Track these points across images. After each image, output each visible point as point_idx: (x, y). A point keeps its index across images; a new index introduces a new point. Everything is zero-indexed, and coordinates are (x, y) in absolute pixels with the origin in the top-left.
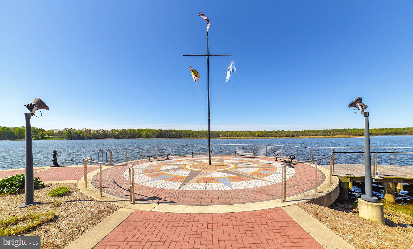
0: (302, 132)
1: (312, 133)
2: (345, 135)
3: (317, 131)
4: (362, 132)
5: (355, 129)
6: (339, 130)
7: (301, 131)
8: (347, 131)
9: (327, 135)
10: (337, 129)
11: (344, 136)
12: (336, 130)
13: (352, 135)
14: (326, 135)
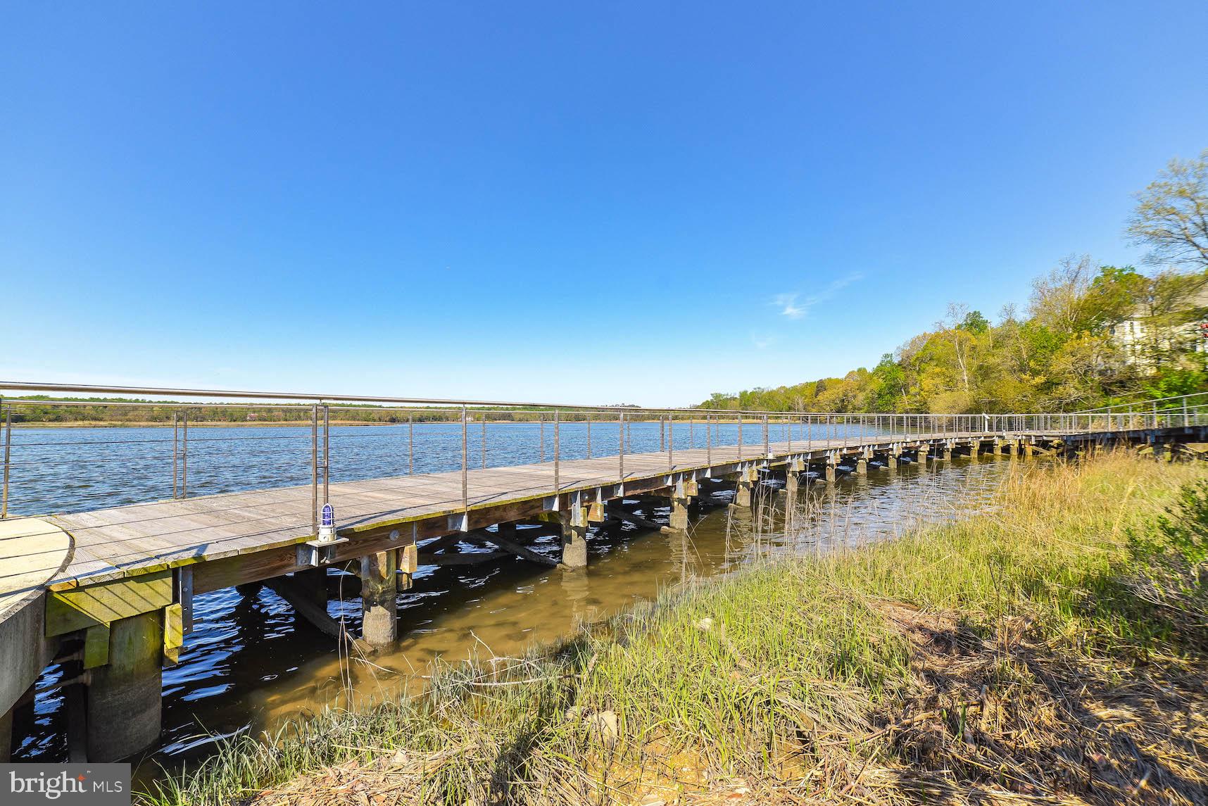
1: (253, 412)
2: (344, 420)
4: (378, 413)
8: (349, 411)
9: (298, 418)
11: (340, 422)
13: (358, 420)
14: (296, 420)
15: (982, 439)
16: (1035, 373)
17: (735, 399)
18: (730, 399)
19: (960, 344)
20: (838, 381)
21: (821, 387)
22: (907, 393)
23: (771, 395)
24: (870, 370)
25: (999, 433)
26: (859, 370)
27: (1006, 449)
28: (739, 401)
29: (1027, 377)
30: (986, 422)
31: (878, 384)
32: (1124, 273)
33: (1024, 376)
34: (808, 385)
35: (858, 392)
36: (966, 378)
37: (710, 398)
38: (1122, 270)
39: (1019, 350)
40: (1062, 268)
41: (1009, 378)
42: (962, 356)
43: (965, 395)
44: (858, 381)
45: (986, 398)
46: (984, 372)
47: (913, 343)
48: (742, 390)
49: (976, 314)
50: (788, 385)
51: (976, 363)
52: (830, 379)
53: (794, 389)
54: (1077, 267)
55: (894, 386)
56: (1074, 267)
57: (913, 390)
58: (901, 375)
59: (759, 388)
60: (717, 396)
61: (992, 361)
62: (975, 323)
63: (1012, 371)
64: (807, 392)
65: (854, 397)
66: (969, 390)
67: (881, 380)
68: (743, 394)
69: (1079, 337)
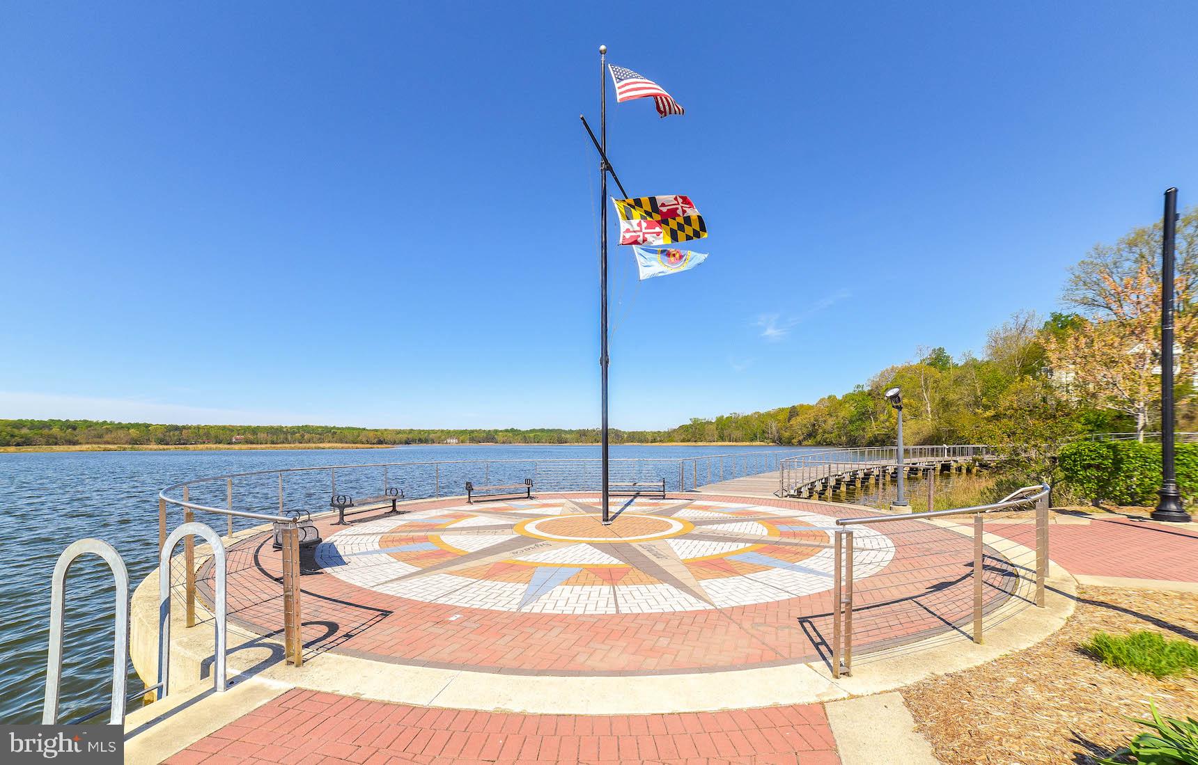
0: (201, 431)
1: (238, 434)
2: (332, 442)
3: (255, 430)
4: (365, 436)
5: (349, 428)
6: (313, 430)
7: (198, 428)
8: (335, 433)
9: (286, 441)
10: (306, 426)
12: (306, 429)
13: (346, 443)
14: (283, 443)
15: (943, 462)
16: (986, 408)
17: (711, 423)
18: (705, 423)
19: (926, 380)
20: (810, 407)
21: (793, 412)
22: (876, 419)
23: (747, 420)
24: (839, 397)
25: (954, 458)
26: (830, 397)
27: (959, 469)
28: (715, 425)
29: (980, 411)
30: (946, 451)
31: (849, 411)
32: (1069, 318)
33: (977, 410)
34: (782, 410)
35: (828, 417)
36: (929, 409)
37: (689, 423)
38: (1068, 316)
39: (975, 390)
40: (1012, 321)
41: (965, 411)
42: (927, 390)
43: (928, 424)
44: (828, 407)
45: (945, 427)
46: (945, 405)
47: (882, 375)
48: (719, 415)
49: (941, 350)
50: (762, 411)
51: (938, 397)
52: (802, 406)
53: (769, 414)
54: (1024, 320)
55: (864, 414)
56: (1022, 321)
57: (882, 417)
58: (871, 404)
59: (735, 414)
60: (695, 421)
61: (952, 396)
62: (939, 360)
63: (968, 405)
64: (781, 417)
65: (825, 421)
66: (932, 420)
67: (852, 408)
68: (720, 420)
69: (1022, 380)
